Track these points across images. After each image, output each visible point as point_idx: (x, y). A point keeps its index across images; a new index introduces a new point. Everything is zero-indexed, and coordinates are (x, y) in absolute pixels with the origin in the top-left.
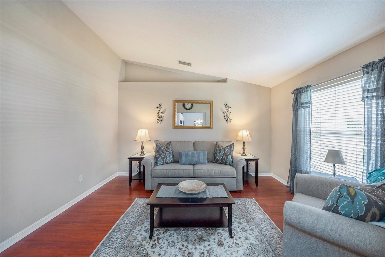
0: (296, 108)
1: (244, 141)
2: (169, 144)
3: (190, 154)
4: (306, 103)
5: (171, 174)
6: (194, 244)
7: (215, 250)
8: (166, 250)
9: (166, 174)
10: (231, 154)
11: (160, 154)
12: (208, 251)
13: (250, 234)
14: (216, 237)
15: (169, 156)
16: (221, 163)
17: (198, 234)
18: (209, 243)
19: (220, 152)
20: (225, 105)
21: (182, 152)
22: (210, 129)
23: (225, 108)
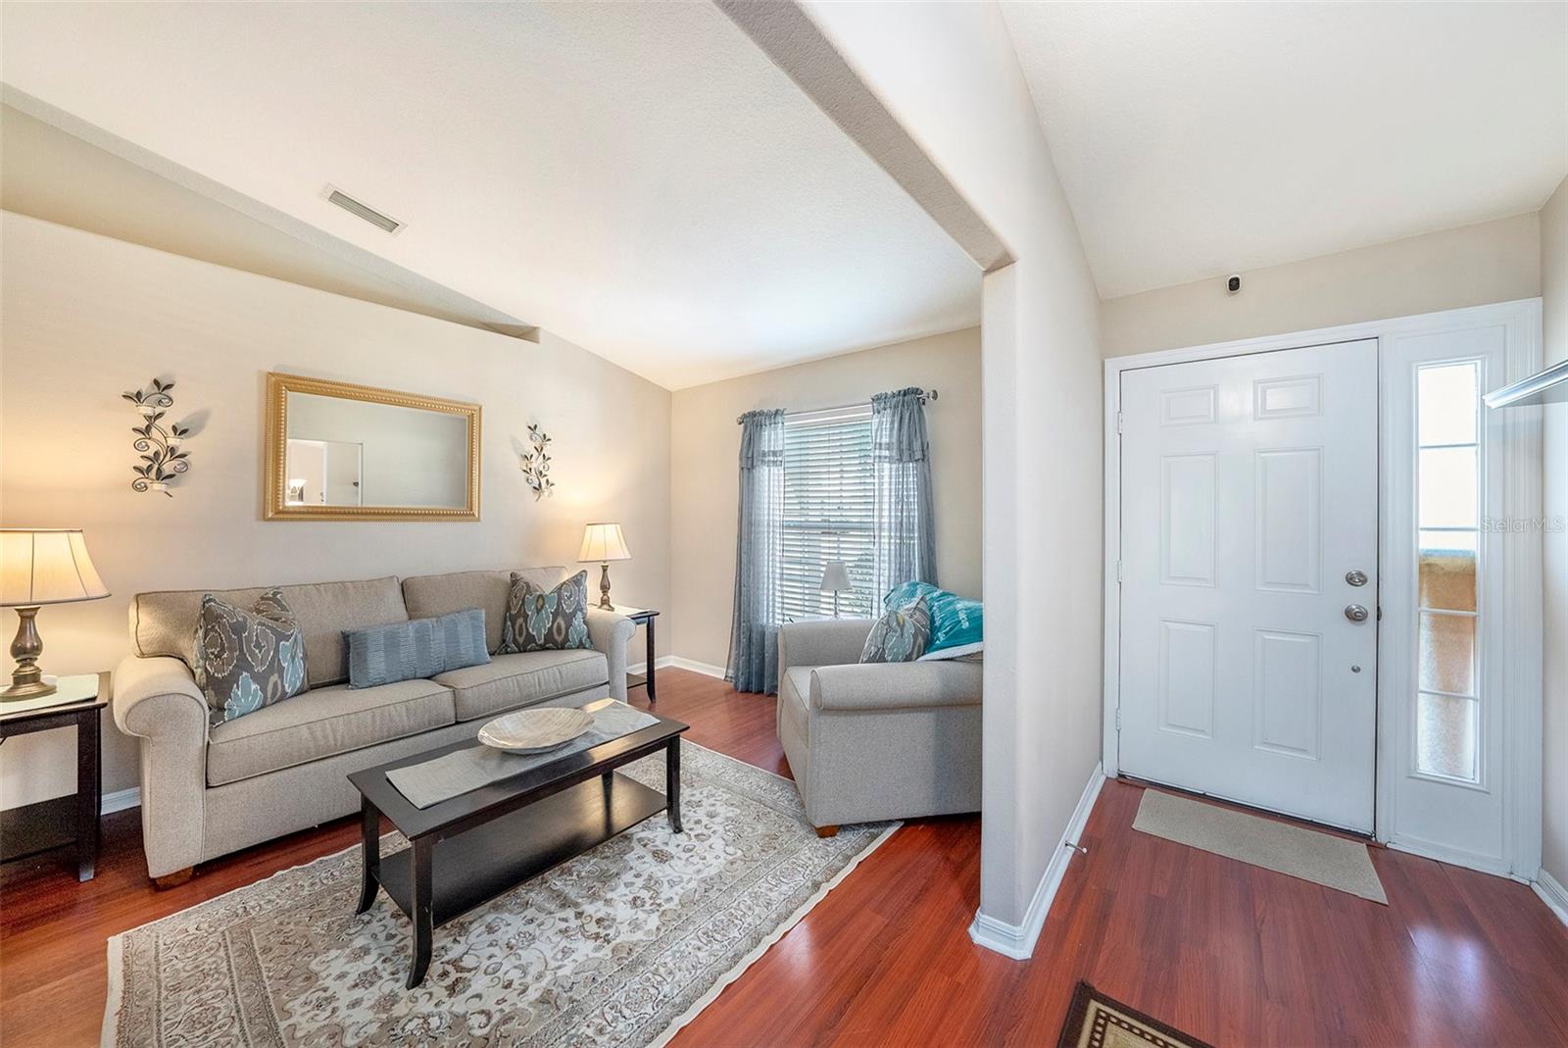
0: (750, 463)
1: (605, 562)
2: (274, 599)
3: (411, 634)
4: (775, 453)
5: (339, 737)
6: (594, 897)
7: (660, 874)
8: (517, 963)
9: (312, 744)
10: (581, 610)
11: (242, 658)
12: (646, 887)
13: (713, 805)
14: (639, 850)
15: (293, 658)
16: (543, 648)
17: (583, 874)
18: (633, 872)
19: (542, 607)
20: (530, 427)
21: (368, 632)
22: (469, 521)
23: (528, 437)
